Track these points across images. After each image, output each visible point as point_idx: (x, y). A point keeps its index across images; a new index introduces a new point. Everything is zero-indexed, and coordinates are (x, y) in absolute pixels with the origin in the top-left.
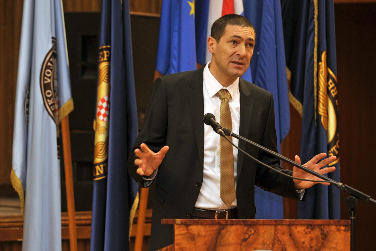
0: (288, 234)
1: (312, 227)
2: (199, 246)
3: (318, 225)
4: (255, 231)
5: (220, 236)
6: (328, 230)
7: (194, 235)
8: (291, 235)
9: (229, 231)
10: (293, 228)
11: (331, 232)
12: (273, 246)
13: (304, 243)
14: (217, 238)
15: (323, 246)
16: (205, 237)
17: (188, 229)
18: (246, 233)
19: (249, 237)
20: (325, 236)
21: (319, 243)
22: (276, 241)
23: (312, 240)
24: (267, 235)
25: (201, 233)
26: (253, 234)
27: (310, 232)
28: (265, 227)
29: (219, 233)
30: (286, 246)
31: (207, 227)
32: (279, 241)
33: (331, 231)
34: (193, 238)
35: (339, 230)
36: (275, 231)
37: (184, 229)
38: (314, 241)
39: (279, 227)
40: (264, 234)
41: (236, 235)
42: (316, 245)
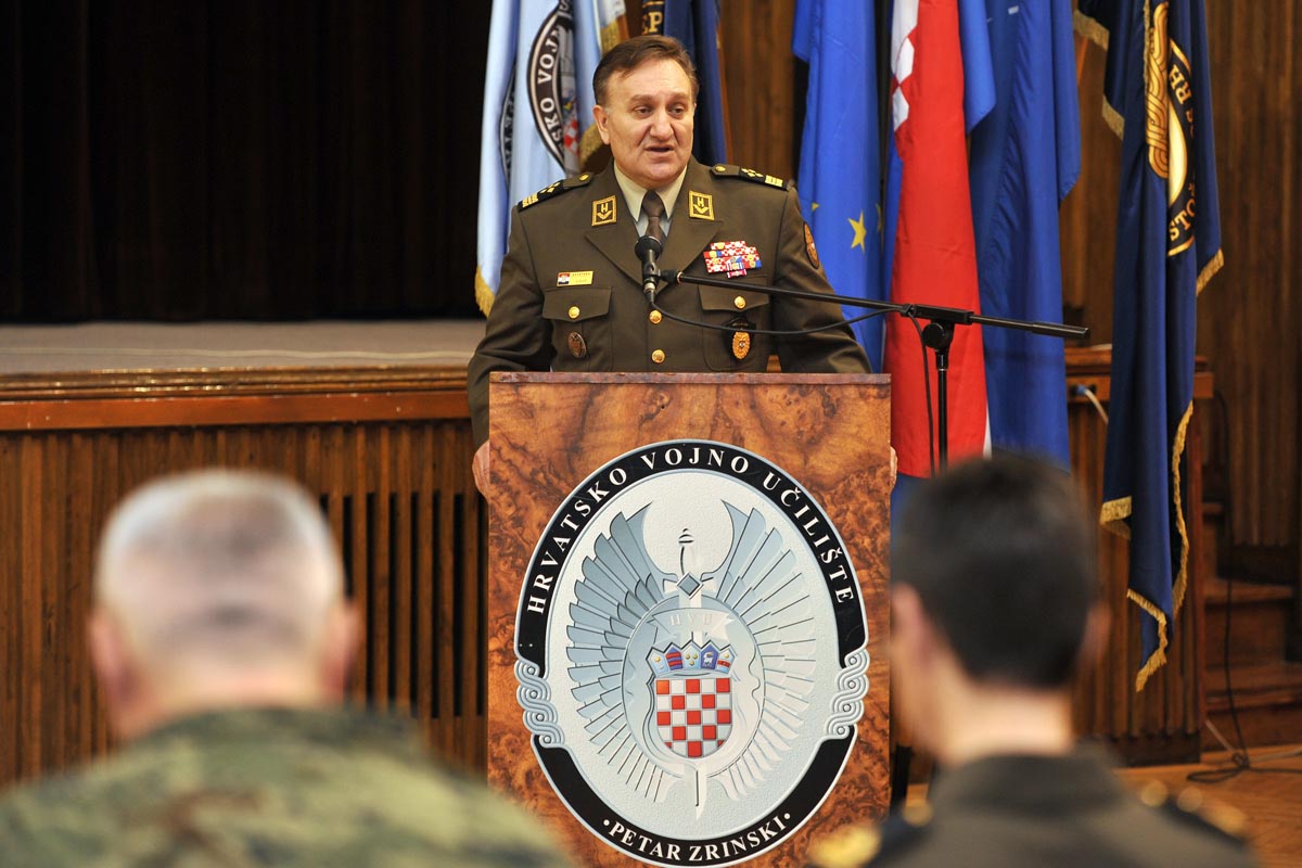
0: (748, 405)
1: (803, 389)
2: (543, 430)
3: (815, 385)
4: (671, 399)
5: (591, 409)
6: (839, 396)
7: (532, 405)
8: (754, 406)
9: (612, 398)
10: (759, 391)
11: (846, 401)
12: (712, 431)
13: (783, 424)
14: (584, 413)
15: (828, 430)
16: (557, 410)
17: (518, 394)
18: (652, 403)
19: (658, 412)
20: (832, 410)
21: (819, 424)
22: (721, 421)
23: (802, 417)
24: (700, 406)
25: (548, 403)
26: (668, 404)
27: (797, 401)
28: (692, 389)
29: (588, 403)
30: (743, 431)
31: (562, 389)
32: (727, 419)
33: (847, 398)
34: (531, 412)
35: (863, 396)
36: (717, 397)
37: (510, 393)
38: (808, 419)
39: (727, 390)
40: (692, 403)
41: (627, 407)
42: (812, 428)
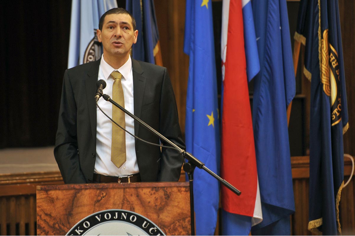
0: (136, 195)
1: (156, 189)
2: (57, 208)
3: (161, 187)
4: (106, 194)
5: (76, 198)
6: (170, 191)
7: (53, 198)
8: (138, 196)
9: (84, 194)
10: (140, 190)
11: (173, 193)
12: (122, 206)
13: (149, 202)
14: (73, 200)
15: (167, 204)
16: (62, 200)
17: (47, 194)
18: (99, 196)
19: (101, 199)
20: (168, 196)
21: (163, 202)
22: (126, 202)
23: (156, 199)
24: (117, 197)
25: (59, 197)
26: (105, 196)
27: (154, 193)
28: (115, 190)
29: (75, 197)
30: (134, 205)
31: (64, 191)
32: (128, 201)
33: (173, 192)
34: (53, 201)
35: (180, 191)
36: (124, 193)
37: (44, 194)
38: (159, 200)
39: (128, 190)
40: (114, 196)
41: (90, 197)
42: (160, 204)
